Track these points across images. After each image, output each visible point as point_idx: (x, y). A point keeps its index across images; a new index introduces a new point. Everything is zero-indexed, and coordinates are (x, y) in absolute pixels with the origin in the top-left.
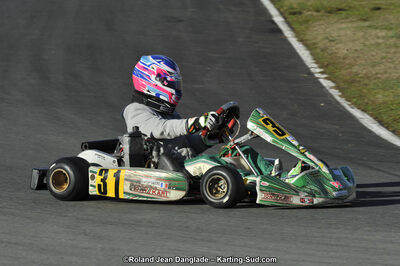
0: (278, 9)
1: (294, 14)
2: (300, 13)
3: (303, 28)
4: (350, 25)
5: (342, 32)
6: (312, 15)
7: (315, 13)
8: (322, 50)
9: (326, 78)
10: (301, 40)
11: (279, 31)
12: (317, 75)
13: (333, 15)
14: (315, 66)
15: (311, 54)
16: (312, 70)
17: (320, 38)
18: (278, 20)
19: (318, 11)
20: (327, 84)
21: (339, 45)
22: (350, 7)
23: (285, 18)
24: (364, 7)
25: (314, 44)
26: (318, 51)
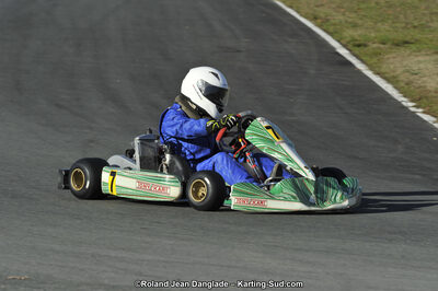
0: (339, 41)
1: (359, 46)
2: (365, 46)
3: (375, 60)
4: (427, 58)
5: (422, 66)
6: (379, 48)
7: (382, 46)
8: (407, 84)
9: (424, 112)
10: (378, 74)
11: (350, 64)
12: (413, 109)
13: (402, 49)
14: (405, 99)
15: (396, 88)
16: (404, 103)
17: (399, 71)
18: (343, 52)
19: (384, 44)
20: (426, 117)
21: (425, 79)
22: (417, 40)
23: (350, 50)
24: (431, 41)
25: (394, 77)
26: (402, 84)
